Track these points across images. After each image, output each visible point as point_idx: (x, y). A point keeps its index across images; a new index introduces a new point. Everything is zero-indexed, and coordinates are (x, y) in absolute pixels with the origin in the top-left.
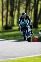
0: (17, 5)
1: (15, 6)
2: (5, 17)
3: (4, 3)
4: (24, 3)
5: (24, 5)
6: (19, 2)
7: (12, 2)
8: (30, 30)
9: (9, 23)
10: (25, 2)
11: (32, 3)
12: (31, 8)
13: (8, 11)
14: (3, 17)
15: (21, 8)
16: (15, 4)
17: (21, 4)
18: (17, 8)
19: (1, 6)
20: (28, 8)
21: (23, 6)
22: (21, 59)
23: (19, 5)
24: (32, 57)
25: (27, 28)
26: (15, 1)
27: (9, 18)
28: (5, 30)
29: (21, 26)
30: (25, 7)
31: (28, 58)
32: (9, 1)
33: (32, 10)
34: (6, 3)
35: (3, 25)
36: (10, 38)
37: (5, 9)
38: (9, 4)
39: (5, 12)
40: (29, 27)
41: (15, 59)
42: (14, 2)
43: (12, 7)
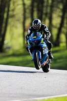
1: (44, 12)
3: (26, 7)
4: (59, 8)
6: (52, 7)
7: (40, 6)
8: (46, 51)
10: (61, 7)
14: (25, 30)
15: (54, 16)
16: (45, 8)
17: (55, 9)
21: (57, 13)
25: (42, 48)
26: (45, 4)
30: (61, 14)
32: (36, 4)
34: (30, 8)
37: (28, 18)
38: (35, 9)
39: (28, 22)
40: (46, 46)
42: (43, 7)
43: (40, 15)
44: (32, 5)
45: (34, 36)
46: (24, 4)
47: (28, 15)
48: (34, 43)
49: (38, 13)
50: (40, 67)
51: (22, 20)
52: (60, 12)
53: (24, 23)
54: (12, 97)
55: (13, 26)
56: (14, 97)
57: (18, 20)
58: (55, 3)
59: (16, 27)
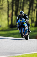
0: (22, 5)
1: (19, 6)
2: (10, 16)
3: (9, 3)
4: (27, 4)
5: (27, 5)
6: (23, 3)
7: (17, 3)
8: (27, 28)
9: (14, 22)
11: (35, 3)
12: (34, 8)
13: (13, 11)
14: (8, 16)
15: (25, 8)
16: (19, 4)
17: (25, 4)
18: (22, 8)
19: (7, 6)
20: (31, 8)
21: (26, 7)
22: (25, 56)
23: (23, 6)
24: (34, 54)
25: (25, 26)
26: (20, 2)
27: (14, 17)
28: (10, 29)
29: (18, 24)
30: (28, 7)
31: (31, 54)
32: (14, 2)
33: (34, 10)
34: (11, 4)
35: (8, 24)
36: (15, 36)
37: (10, 9)
38: (14, 4)
39: (10, 12)
40: (27, 25)
41: (19, 55)
42: (18, 3)
43: (17, 7)
44: (13, 2)
45: (20, 20)
46: (8, 2)
47: (10, 8)
48: (20, 24)
49: (16, 7)
50: (24, 37)
51: (7, 11)
52: (28, 6)
53: (8, 12)
54: (1, 54)
55: (2, 14)
56: (3, 54)
57: (5, 11)
58: (25, 1)
59: (4, 15)
